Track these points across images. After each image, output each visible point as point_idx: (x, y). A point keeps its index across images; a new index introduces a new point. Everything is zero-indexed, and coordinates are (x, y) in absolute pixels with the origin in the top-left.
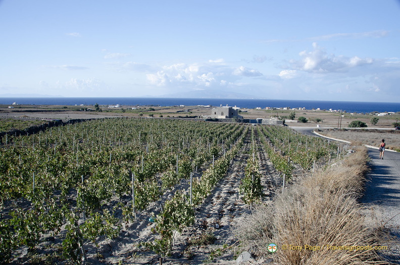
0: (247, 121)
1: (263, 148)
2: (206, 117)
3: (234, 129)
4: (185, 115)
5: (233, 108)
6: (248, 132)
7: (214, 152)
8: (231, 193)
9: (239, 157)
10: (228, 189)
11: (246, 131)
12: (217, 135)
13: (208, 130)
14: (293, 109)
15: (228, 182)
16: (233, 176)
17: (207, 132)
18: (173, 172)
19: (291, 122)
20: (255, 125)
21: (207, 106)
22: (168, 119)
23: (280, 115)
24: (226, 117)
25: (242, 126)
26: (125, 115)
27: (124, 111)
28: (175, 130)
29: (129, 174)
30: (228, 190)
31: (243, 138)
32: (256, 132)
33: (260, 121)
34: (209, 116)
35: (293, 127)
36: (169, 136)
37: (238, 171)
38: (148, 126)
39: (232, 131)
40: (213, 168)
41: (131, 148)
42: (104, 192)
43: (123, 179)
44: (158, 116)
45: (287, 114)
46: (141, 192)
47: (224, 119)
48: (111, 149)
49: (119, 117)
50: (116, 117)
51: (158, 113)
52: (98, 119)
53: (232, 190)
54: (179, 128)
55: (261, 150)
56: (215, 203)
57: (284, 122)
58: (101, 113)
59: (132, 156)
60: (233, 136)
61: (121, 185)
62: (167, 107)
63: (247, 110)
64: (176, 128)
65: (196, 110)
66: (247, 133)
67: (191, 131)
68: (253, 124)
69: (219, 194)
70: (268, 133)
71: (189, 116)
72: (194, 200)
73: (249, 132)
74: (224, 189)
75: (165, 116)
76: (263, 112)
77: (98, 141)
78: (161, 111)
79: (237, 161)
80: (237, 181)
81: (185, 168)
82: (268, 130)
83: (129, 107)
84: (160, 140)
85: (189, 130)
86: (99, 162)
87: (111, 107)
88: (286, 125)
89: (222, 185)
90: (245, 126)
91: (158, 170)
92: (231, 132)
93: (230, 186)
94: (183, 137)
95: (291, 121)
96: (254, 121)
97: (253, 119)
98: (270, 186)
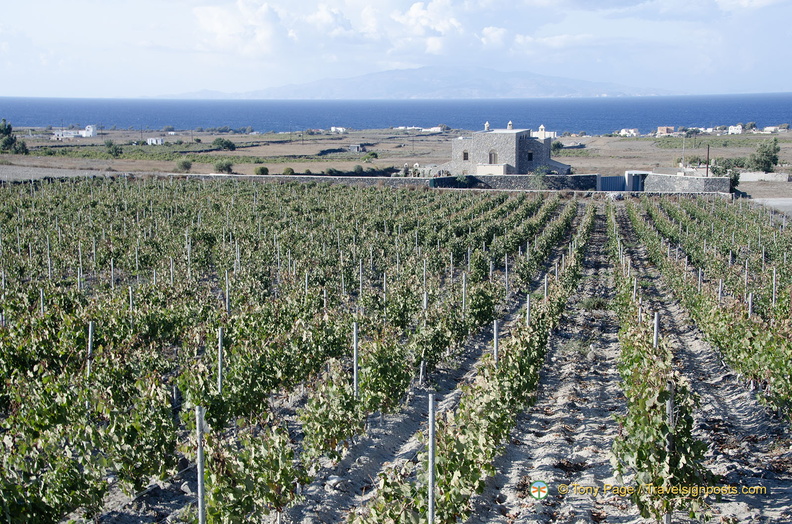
0: (587, 183)
1: (659, 285)
2: (430, 171)
3: (541, 214)
4: (350, 167)
5: (534, 134)
6: (593, 224)
7: (480, 306)
8: (569, 469)
9: (574, 323)
10: (553, 450)
11: (586, 220)
12: (478, 239)
13: (444, 220)
14: (769, 130)
15: (546, 422)
16: (562, 396)
17: (440, 227)
18: (342, 389)
19: (762, 182)
20: (619, 198)
21: (433, 130)
22: (290, 181)
23: (718, 154)
24: (508, 169)
25: (569, 203)
26: (124, 166)
27: (117, 152)
28: (318, 224)
29: (170, 400)
30: (559, 457)
31: (580, 250)
32: (625, 223)
33: (638, 182)
34: (442, 167)
35: (773, 202)
36: (300, 246)
37: (579, 379)
38: (217, 207)
39: (534, 220)
40: (497, 372)
41: (161, 297)
42: (75, 482)
43: (148, 424)
44: (249, 171)
45: (743, 150)
46: (230, 478)
47: (500, 179)
48: (85, 303)
49: (99, 174)
50: (87, 173)
51: (247, 160)
52: (16, 183)
53: (575, 454)
54: (333, 215)
55: (655, 292)
56: (513, 512)
57: (734, 182)
58: (22, 159)
59: (169, 326)
60: (540, 241)
61: (140, 449)
62: (282, 135)
63: (585, 139)
64: (322, 216)
65: (390, 147)
66: (591, 229)
67: (379, 227)
68: (612, 194)
69: (523, 474)
70: (671, 228)
71: (366, 167)
72: (443, 504)
73: (598, 225)
74: (540, 452)
75: (277, 170)
76: (645, 146)
77: (22, 271)
78: (260, 152)
79: (567, 337)
80: (581, 417)
81: (383, 371)
82: (670, 215)
83: (136, 137)
84: (268, 260)
85: (371, 223)
86: (41, 355)
87: (63, 135)
88: (744, 195)
89: (529, 437)
90: (582, 201)
91: (276, 383)
92: (530, 227)
93: (561, 439)
94: (352, 247)
95: (761, 175)
96: (614, 183)
97: (611, 174)
98: (720, 442)
